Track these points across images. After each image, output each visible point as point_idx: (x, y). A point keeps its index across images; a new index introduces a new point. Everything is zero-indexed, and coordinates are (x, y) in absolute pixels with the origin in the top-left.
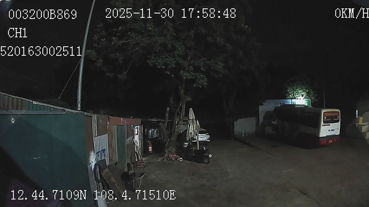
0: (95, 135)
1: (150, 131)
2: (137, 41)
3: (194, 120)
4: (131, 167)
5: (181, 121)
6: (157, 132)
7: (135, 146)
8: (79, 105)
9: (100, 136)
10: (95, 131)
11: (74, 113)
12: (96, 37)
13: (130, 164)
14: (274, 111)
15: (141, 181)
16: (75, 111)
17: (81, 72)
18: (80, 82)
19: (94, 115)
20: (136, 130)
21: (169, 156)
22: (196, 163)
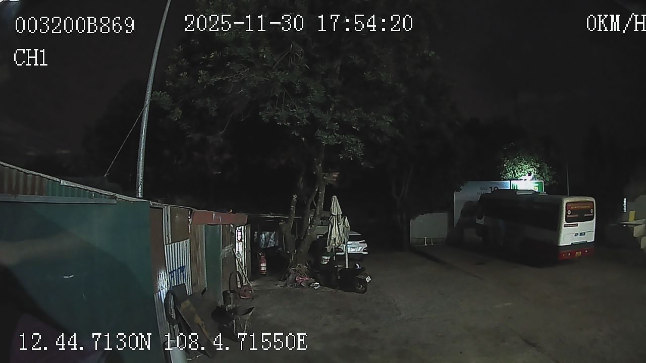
0: (167, 242)
1: (263, 235)
2: (242, 78)
3: (341, 216)
4: (230, 298)
5: (317, 219)
6: (274, 237)
7: (237, 261)
8: (140, 189)
9: (176, 244)
10: (168, 234)
11: (131, 201)
12: (170, 70)
13: (228, 293)
14: (479, 201)
15: (246, 322)
16: (134, 199)
17: (144, 130)
18: (142, 148)
19: (166, 207)
20: (239, 233)
21: (297, 280)
22: (343, 292)
